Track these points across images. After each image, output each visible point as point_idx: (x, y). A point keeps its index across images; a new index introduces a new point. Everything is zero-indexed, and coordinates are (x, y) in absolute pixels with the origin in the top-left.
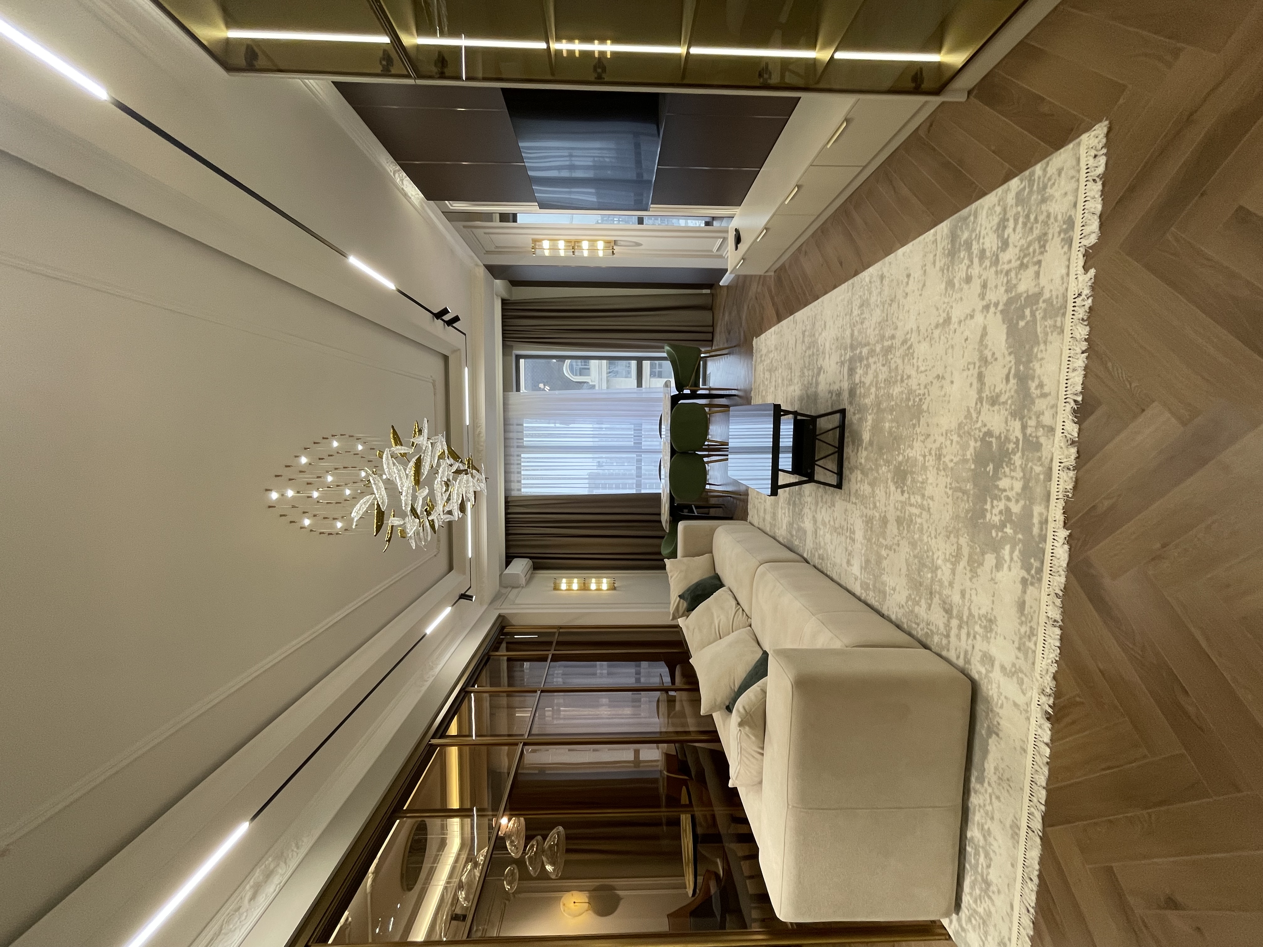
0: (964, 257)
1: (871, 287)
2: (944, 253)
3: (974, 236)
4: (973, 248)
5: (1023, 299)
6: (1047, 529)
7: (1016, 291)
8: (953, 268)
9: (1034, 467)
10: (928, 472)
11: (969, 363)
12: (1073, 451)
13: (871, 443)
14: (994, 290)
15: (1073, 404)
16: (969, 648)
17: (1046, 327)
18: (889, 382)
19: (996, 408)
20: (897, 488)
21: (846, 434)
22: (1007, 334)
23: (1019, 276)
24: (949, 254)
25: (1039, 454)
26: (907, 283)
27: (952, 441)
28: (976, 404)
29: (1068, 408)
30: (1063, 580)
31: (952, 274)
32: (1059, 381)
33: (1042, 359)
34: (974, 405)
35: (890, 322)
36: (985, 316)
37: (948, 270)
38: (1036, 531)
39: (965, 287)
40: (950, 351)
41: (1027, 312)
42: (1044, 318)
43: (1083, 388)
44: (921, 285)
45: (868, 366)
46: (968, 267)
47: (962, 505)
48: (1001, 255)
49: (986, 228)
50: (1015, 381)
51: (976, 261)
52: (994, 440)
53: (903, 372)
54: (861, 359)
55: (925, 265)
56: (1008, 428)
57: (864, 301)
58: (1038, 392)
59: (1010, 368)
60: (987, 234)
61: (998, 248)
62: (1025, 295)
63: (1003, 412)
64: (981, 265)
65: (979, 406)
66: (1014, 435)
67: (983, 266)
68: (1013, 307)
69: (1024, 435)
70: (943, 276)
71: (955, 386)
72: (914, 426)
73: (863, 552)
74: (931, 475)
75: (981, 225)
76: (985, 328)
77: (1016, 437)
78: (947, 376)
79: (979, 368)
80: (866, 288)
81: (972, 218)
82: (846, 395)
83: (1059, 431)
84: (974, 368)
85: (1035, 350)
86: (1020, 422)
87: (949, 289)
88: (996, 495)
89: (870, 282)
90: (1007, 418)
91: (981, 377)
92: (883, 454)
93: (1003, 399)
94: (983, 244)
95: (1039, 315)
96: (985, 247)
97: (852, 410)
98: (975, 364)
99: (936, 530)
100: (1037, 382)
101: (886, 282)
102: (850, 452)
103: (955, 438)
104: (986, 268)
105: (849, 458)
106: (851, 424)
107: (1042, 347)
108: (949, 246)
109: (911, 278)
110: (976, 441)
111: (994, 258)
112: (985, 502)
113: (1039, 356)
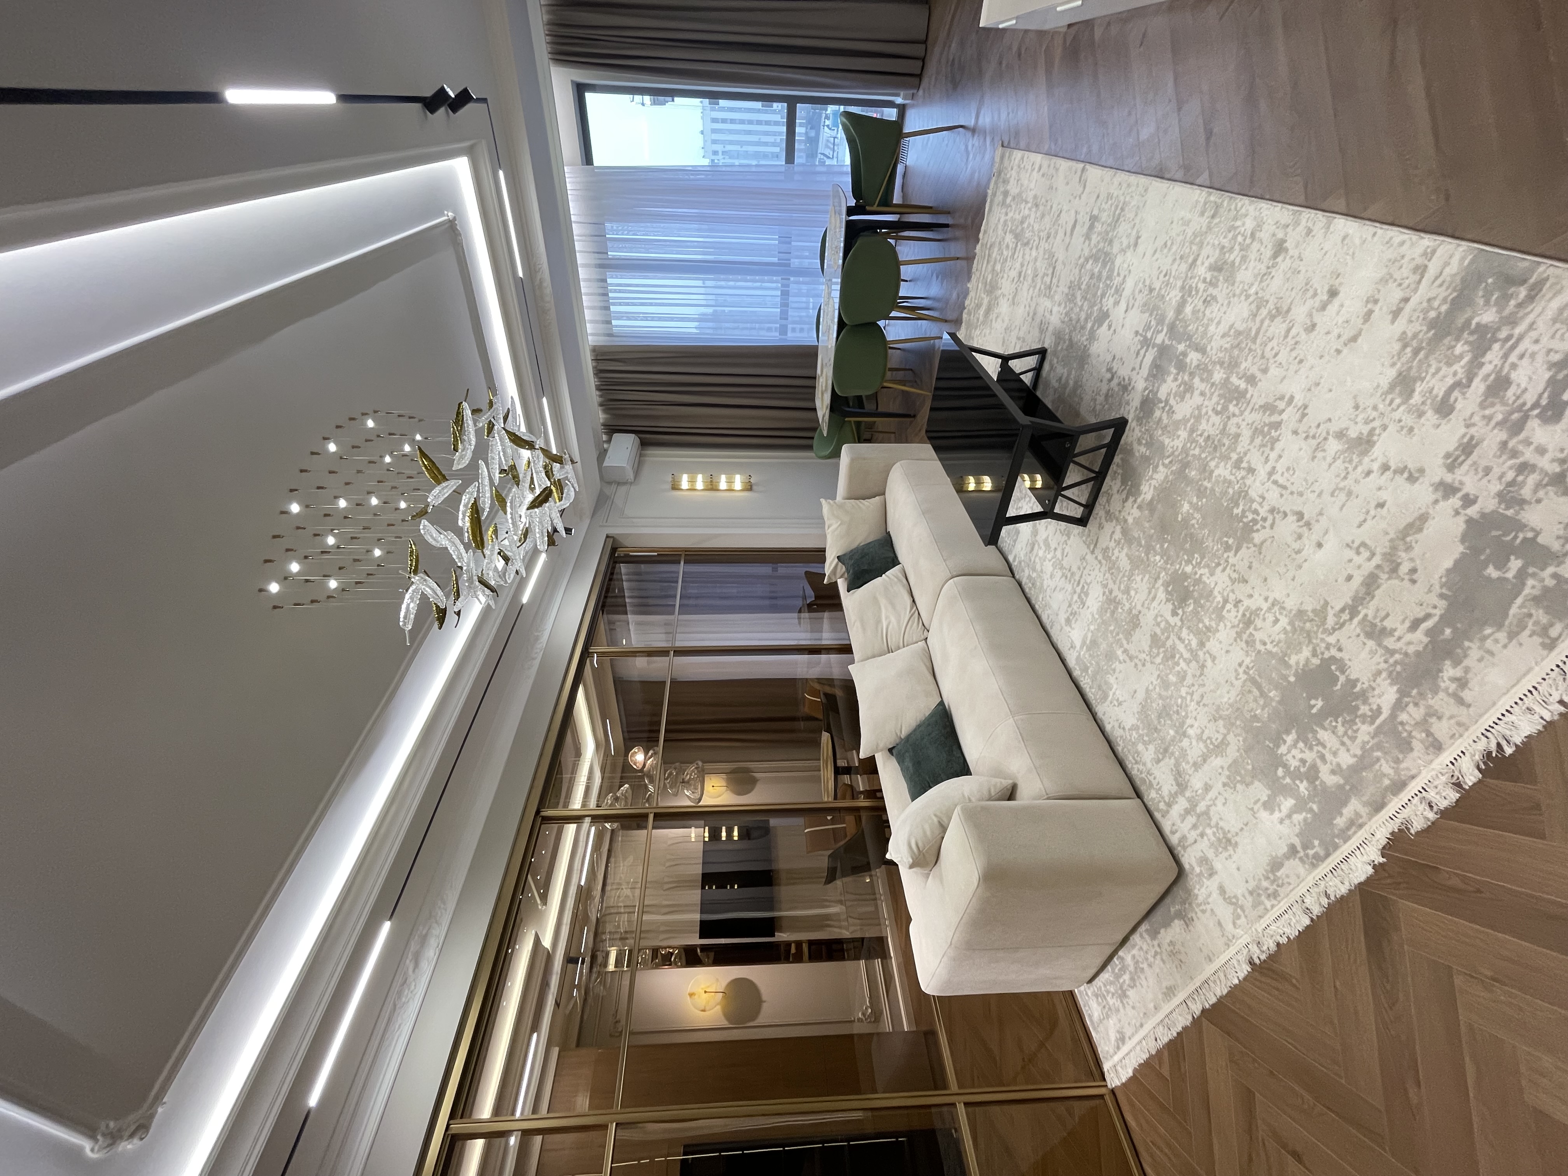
0: (1461, 357)
1: (1249, 246)
2: (1425, 312)
3: (1503, 334)
4: (1489, 356)
5: (1521, 536)
6: (1355, 833)
7: (1517, 513)
8: (1427, 357)
9: (1383, 761)
10: (1222, 624)
11: (1363, 544)
12: (1453, 796)
13: (1151, 506)
14: (1481, 474)
15: (1493, 747)
16: (1191, 840)
17: (1530, 615)
18: (1213, 445)
19: (1371, 644)
20: (1168, 600)
21: (1117, 459)
22: (1457, 563)
23: (1541, 494)
24: (1432, 324)
25: (1401, 756)
26: (1324, 307)
27: (1277, 621)
28: (1342, 610)
29: (1482, 745)
30: (1343, 890)
31: (1420, 367)
32: (1494, 704)
33: (1491, 653)
34: (1338, 608)
35: (1257, 347)
36: (1436, 502)
37: (1416, 352)
38: (1340, 822)
39: (1431, 416)
40: (1342, 497)
41: (1515, 564)
42: (1536, 600)
43: (1523, 743)
44: (1347, 334)
45: (1189, 388)
46: (1457, 385)
47: (1252, 705)
48: (1534, 424)
49: (1537, 341)
50: (1426, 640)
51: (1478, 387)
52: (1342, 679)
53: (1245, 454)
54: (1181, 366)
55: (1376, 302)
56: (1374, 685)
57: (1225, 263)
58: (1453, 687)
59: (1428, 616)
60: (1533, 356)
61: (1536, 405)
62: (1530, 535)
63: (1379, 658)
64: (1482, 406)
65: (1345, 616)
66: (1379, 701)
67: (1487, 412)
68: (1495, 533)
69: (1393, 716)
70: (1399, 354)
71: (1320, 554)
72: (1228, 548)
73: (1092, 628)
74: (1225, 634)
75: (1531, 327)
76: (1423, 518)
77: (1379, 708)
78: (1317, 528)
79: (1378, 567)
80: (1240, 239)
81: (1523, 292)
82: (1135, 401)
83: (1446, 757)
84: (1369, 559)
85: (1488, 631)
86: (1397, 696)
87: (1398, 389)
88: (1308, 739)
89: (1253, 235)
90: (1379, 673)
91: (1371, 583)
92: (1165, 540)
93: (1389, 642)
94: (1514, 366)
95: (1531, 587)
96: (1513, 375)
97: (1137, 433)
98: (1373, 554)
99: (1202, 696)
100: (1458, 672)
101: (1284, 263)
102: (1115, 489)
103: (1284, 622)
104: (1489, 418)
105: (1110, 497)
106: (1129, 452)
107: (1502, 636)
108: (1444, 308)
109: (1336, 302)
110: (1314, 654)
111: (1516, 416)
112: (1288, 732)
113: (1489, 643)
